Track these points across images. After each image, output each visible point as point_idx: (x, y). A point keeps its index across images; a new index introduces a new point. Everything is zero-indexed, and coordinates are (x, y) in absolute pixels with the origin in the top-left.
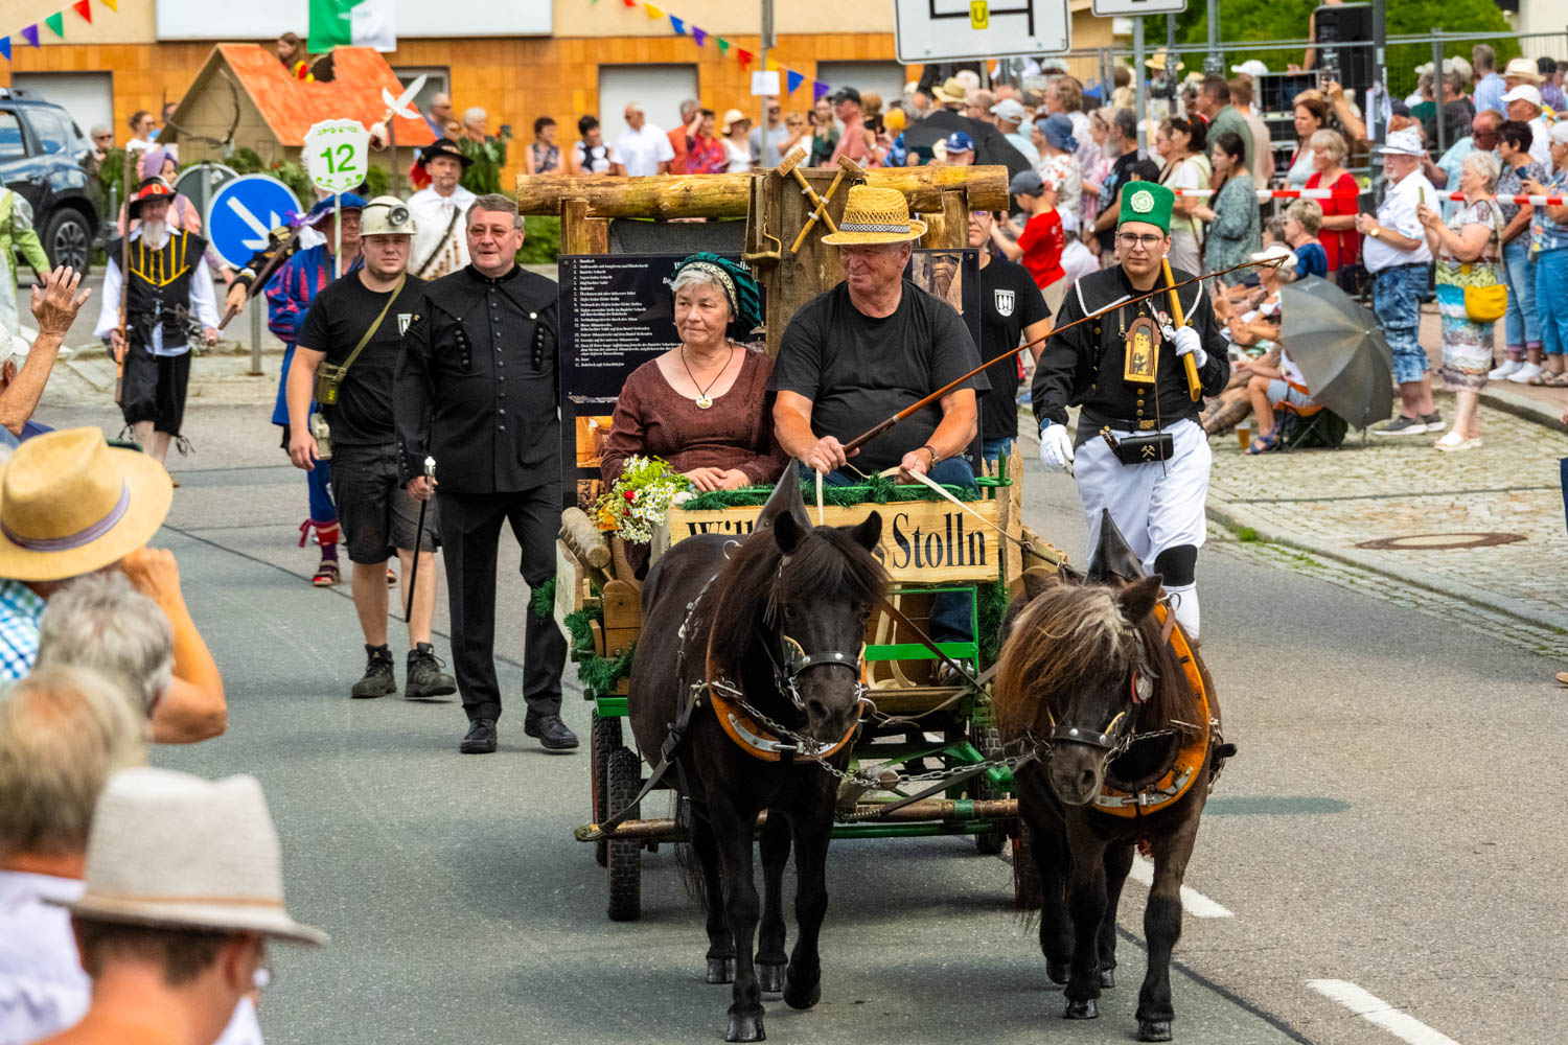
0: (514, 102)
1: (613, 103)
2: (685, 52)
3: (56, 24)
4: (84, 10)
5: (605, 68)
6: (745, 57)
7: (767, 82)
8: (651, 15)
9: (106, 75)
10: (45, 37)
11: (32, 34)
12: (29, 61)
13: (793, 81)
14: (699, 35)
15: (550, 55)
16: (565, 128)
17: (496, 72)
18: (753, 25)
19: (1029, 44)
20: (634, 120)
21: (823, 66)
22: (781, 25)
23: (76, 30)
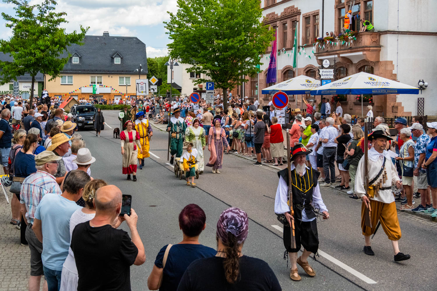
0: (108, 98)
1: (115, 98)
2: (120, 95)
3: (74, 92)
4: (76, 90)
5: (115, 96)
6: (125, 95)
7: (127, 97)
8: (118, 92)
9: (77, 95)
10: (73, 92)
11: (72, 92)
12: (72, 94)
13: (128, 97)
14: (121, 93)
15: (111, 95)
16: (112, 100)
17: (107, 96)
18: (126, 93)
19: (146, 94)
20: (117, 99)
21: (131, 96)
22: (128, 93)
23: (75, 92)
